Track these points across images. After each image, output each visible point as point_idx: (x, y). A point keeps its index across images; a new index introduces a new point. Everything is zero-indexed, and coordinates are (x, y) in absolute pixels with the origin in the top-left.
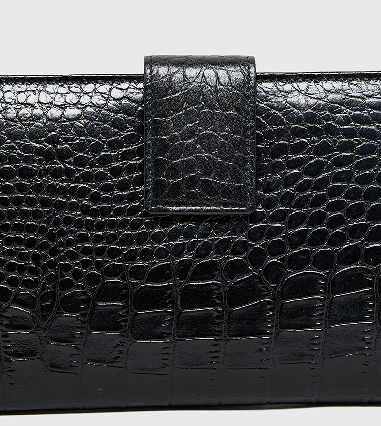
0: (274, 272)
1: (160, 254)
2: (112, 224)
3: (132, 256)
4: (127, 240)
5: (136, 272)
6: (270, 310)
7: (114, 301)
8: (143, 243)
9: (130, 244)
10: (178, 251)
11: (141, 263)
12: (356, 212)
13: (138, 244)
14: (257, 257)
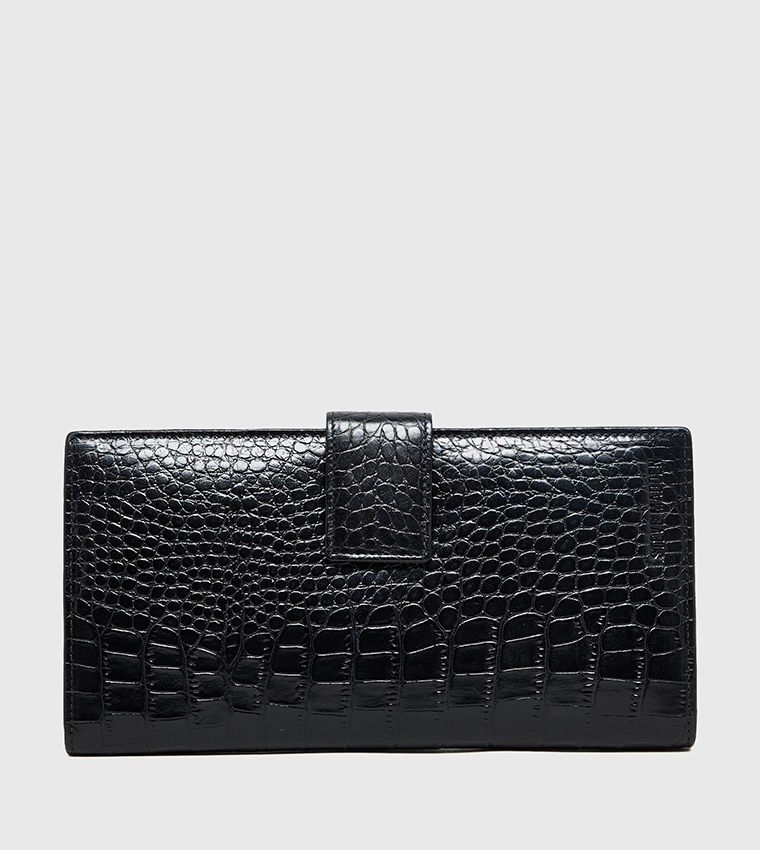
0: (448, 618)
1: (340, 600)
2: (294, 571)
3: (313, 601)
4: (309, 586)
5: (318, 617)
6: (445, 654)
7: (296, 644)
8: (324, 589)
9: (312, 590)
10: (357, 597)
11: (321, 608)
12: (527, 562)
13: (319, 590)
14: (432, 604)
